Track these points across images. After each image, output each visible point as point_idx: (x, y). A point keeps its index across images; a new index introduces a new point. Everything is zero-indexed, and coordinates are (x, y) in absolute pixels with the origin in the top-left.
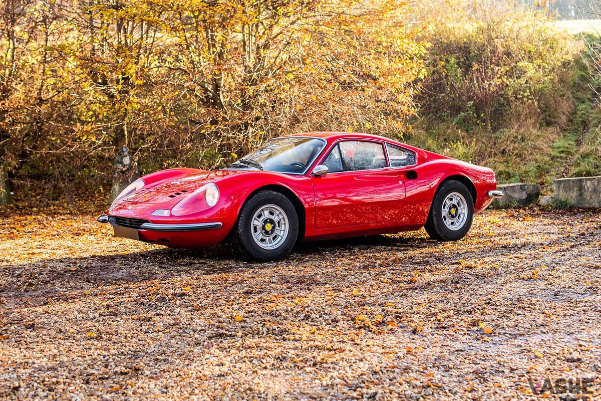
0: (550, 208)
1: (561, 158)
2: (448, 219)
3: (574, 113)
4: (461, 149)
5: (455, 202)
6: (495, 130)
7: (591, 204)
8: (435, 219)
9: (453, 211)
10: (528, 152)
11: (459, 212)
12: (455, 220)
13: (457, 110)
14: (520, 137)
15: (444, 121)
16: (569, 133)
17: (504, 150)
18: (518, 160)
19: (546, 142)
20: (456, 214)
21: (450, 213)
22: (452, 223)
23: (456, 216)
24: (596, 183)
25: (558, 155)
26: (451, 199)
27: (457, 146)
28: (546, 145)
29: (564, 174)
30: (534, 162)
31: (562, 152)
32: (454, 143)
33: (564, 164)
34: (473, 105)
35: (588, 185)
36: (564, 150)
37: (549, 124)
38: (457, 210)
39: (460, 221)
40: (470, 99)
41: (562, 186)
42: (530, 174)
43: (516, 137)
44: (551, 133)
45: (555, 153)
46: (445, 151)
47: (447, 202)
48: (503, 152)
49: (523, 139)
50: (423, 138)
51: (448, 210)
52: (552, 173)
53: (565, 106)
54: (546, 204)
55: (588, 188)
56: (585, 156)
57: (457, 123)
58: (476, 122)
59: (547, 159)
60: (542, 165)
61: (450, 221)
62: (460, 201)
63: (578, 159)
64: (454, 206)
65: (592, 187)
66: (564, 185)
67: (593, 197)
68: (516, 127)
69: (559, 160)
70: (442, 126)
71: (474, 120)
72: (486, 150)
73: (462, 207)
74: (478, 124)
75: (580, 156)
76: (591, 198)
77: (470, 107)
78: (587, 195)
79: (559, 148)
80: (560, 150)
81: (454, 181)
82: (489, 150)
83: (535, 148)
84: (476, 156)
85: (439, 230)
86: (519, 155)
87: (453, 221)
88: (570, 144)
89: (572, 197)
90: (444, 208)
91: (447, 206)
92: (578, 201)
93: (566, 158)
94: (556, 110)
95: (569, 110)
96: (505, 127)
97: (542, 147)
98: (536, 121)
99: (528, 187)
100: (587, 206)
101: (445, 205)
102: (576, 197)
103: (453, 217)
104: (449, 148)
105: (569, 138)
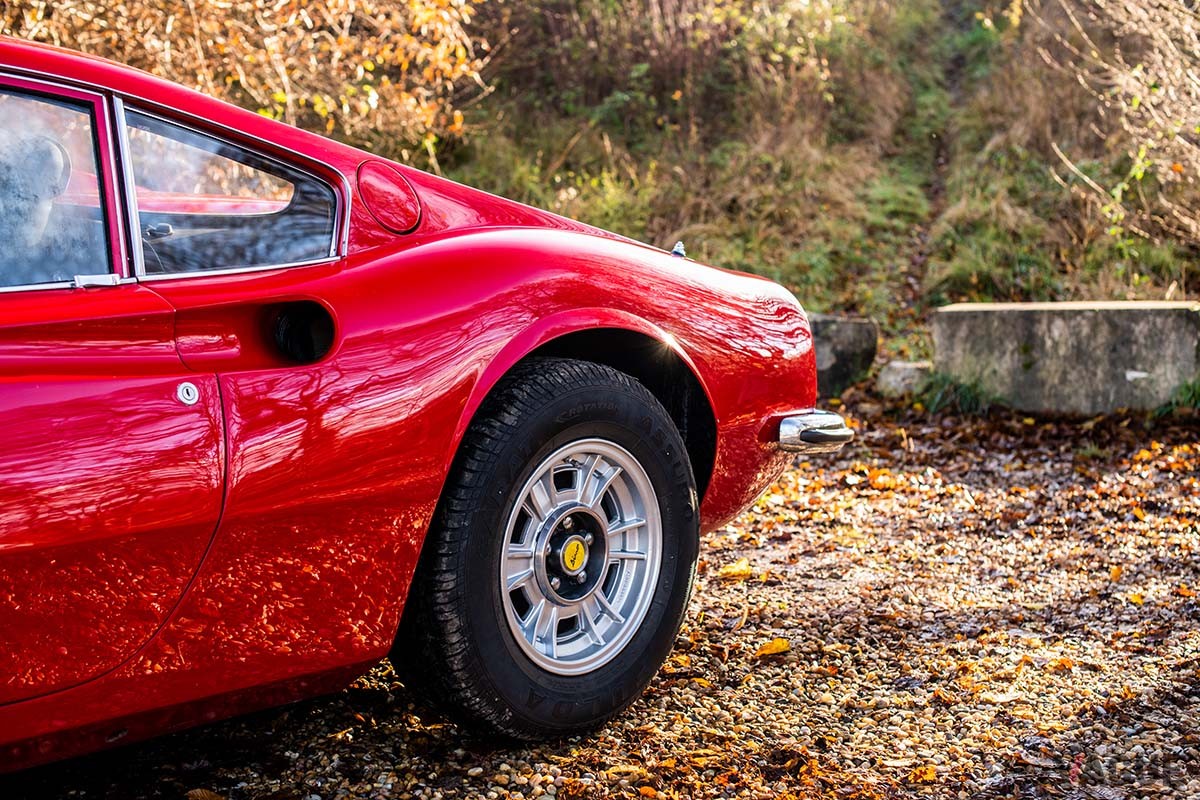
0: (918, 406)
1: (895, 231)
2: (539, 605)
3: (910, 113)
4: (613, 194)
5: (586, 494)
6: (708, 142)
7: (1063, 399)
8: (453, 621)
9: (575, 557)
10: (802, 210)
11: (613, 547)
12: (584, 606)
13: (601, 87)
14: (777, 168)
15: (566, 114)
16: (901, 164)
17: (734, 201)
18: (775, 231)
19: (849, 186)
20: (592, 569)
21: (553, 565)
22: (567, 627)
23: (591, 578)
24: (1085, 331)
25: (883, 221)
26: (564, 480)
27: (601, 185)
28: (848, 193)
29: (912, 280)
30: (819, 241)
31: (894, 214)
32: (592, 175)
33: (907, 250)
34: (648, 75)
35: (1056, 333)
36: (900, 208)
37: (851, 137)
38: (597, 548)
39: (616, 606)
40: (638, 57)
41: (963, 332)
42: (812, 275)
43: (768, 167)
44: (858, 162)
45: (875, 217)
46: (563, 195)
47: (541, 499)
48: (732, 208)
49: (786, 173)
50: (505, 157)
51: (542, 550)
52: (875, 276)
53: (888, 94)
54: (901, 390)
55: (1056, 344)
56: (969, 228)
57: (602, 122)
58: (655, 121)
59: (856, 231)
60: (843, 248)
61: (555, 614)
62: (622, 491)
63: (946, 236)
64: (583, 522)
65: (1072, 341)
66: (971, 331)
67: (1073, 376)
68: (765, 139)
69: (889, 236)
70: (560, 128)
71: (650, 115)
72: (683, 200)
73: (631, 519)
74: (660, 128)
75: (950, 229)
76: (1064, 380)
77: (639, 79)
78: (1050, 369)
79: (884, 202)
80: (890, 207)
81: (584, 366)
82: (691, 199)
83: (822, 199)
84: (652, 216)
85: (484, 688)
86: (778, 219)
87: (570, 612)
88: (910, 194)
89: (997, 373)
90: (517, 538)
91: (535, 526)
92: (1018, 389)
93: (907, 233)
94: (864, 102)
95: (899, 104)
96: (734, 137)
97: (840, 198)
98: (818, 128)
99: (838, 331)
100: (1047, 405)
101: (523, 518)
102: (1013, 373)
103: (572, 588)
104: (577, 188)
105: (904, 176)
